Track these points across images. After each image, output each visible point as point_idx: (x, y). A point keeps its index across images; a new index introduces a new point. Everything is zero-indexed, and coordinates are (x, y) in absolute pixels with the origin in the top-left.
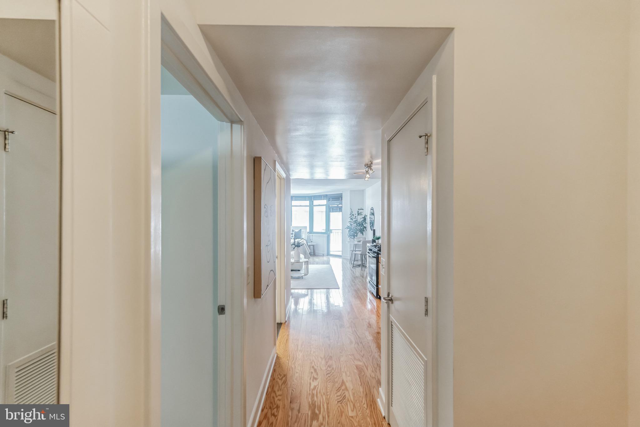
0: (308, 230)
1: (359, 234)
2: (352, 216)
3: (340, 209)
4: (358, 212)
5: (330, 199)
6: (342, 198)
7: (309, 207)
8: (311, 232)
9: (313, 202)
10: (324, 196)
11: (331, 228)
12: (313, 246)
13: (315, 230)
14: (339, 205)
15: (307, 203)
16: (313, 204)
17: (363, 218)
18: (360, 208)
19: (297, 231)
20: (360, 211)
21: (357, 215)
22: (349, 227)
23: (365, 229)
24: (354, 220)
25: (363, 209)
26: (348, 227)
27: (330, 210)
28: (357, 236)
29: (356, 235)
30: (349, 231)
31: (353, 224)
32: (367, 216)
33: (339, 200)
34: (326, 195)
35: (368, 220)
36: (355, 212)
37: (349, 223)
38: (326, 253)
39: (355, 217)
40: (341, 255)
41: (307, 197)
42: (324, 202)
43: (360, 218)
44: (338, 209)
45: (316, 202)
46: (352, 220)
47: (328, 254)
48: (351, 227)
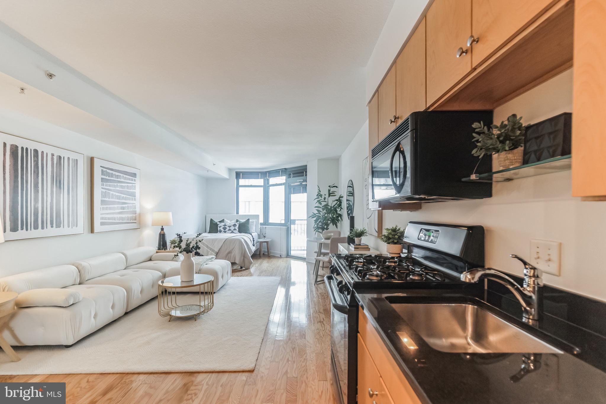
0: (261, 220)
1: (331, 227)
2: (320, 197)
3: (304, 188)
4: (329, 190)
5: (291, 174)
6: (306, 172)
7: (262, 188)
8: (266, 222)
9: (268, 180)
10: (282, 171)
11: (293, 217)
12: (267, 242)
13: (271, 221)
14: (303, 182)
15: (260, 182)
16: (268, 183)
17: (337, 200)
18: (331, 184)
19: (243, 221)
20: (332, 190)
21: (327, 196)
22: (315, 214)
23: (339, 218)
24: (324, 204)
25: (337, 187)
26: (314, 216)
27: (290, 190)
28: (327, 229)
29: (325, 227)
30: (316, 221)
31: (322, 210)
32: (342, 197)
33: (303, 176)
34: (285, 169)
35: (344, 204)
36: (325, 192)
37: (317, 208)
38: (284, 253)
39: (325, 198)
40: (305, 256)
41: (260, 174)
42: (282, 179)
43: (331, 202)
44: (302, 188)
45: (273, 180)
46: (321, 204)
47: (288, 256)
48: (319, 215)
